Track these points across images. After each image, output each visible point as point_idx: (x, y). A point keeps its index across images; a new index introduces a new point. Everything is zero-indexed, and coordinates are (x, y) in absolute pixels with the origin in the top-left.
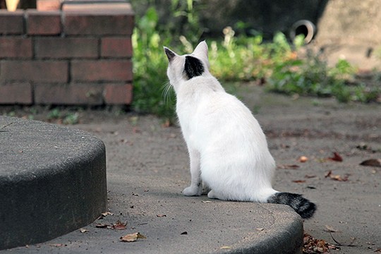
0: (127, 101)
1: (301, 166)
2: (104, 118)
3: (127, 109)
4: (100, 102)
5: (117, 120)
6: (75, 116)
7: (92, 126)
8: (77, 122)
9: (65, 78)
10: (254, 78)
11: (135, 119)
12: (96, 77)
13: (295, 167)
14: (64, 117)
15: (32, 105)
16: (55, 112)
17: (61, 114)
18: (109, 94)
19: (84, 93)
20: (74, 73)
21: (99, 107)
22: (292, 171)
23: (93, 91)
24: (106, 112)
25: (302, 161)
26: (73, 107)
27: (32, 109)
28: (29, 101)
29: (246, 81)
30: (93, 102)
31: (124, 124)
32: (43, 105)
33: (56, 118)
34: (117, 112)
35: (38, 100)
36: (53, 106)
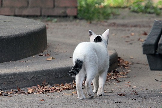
0: (75, 14)
1: (131, 37)
2: (67, 21)
3: (75, 17)
4: (65, 15)
5: (71, 21)
6: (56, 20)
7: (62, 23)
8: (56, 22)
9: (52, 6)
10: (127, 7)
11: (78, 21)
12: (64, 5)
13: (128, 37)
15: (41, 16)
16: (49, 18)
17: (51, 19)
18: (69, 12)
19: (60, 12)
20: (56, 4)
21: (64, 17)
23: (63, 11)
24: (68, 18)
25: (132, 35)
26: (55, 17)
28: (39, 14)
29: (124, 8)
30: (63, 15)
31: (74, 22)
32: (44, 16)
33: (49, 21)
34: (71, 18)
35: (43, 14)
36: (48, 16)
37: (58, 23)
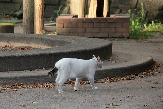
0: (128, 36)
1: (161, 49)
2: (123, 40)
3: (128, 38)
4: (122, 36)
5: (126, 40)
6: (117, 39)
7: (121, 41)
8: (117, 41)
9: (115, 31)
10: (158, 31)
11: (130, 40)
12: (122, 31)
13: (159, 49)
14: (115, 40)
15: (108, 37)
16: (113, 39)
17: (114, 39)
18: (124, 35)
19: (119, 35)
20: (117, 30)
21: (122, 37)
22: (159, 50)
23: (121, 34)
24: (124, 38)
25: (162, 48)
26: (117, 38)
27: (108, 38)
28: (107, 36)
29: (157, 32)
30: (121, 36)
31: (127, 41)
32: (110, 37)
33: (113, 40)
34: (126, 38)
35: (109, 36)
36: (113, 37)
37: (118, 42)
